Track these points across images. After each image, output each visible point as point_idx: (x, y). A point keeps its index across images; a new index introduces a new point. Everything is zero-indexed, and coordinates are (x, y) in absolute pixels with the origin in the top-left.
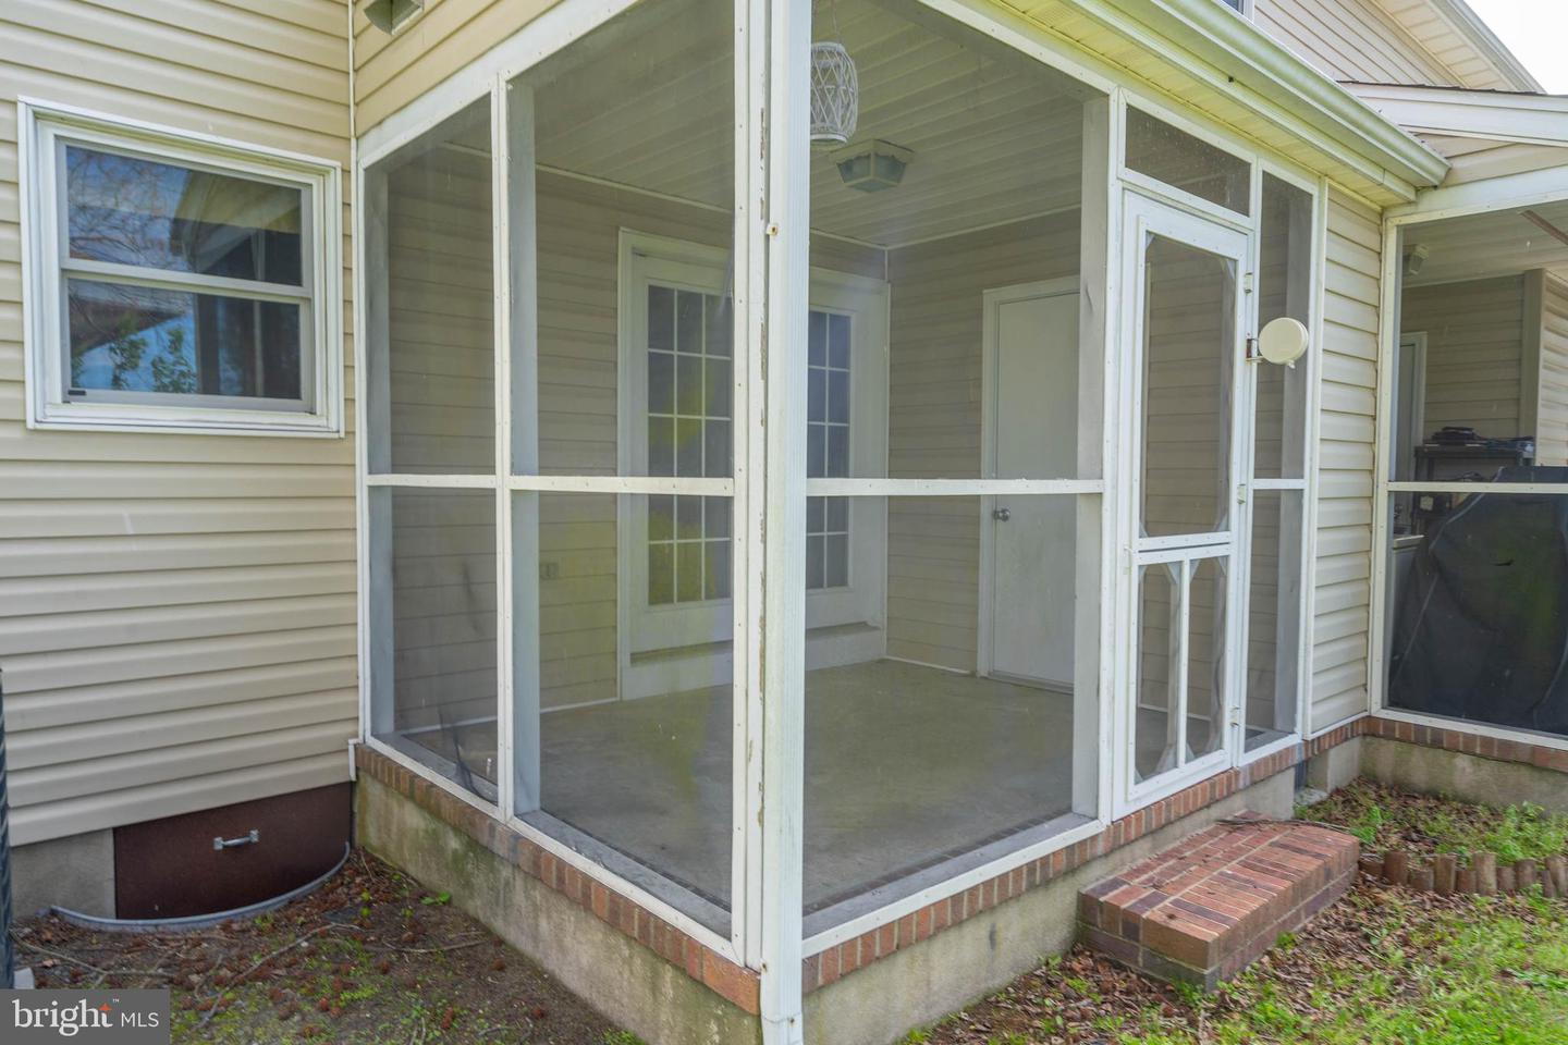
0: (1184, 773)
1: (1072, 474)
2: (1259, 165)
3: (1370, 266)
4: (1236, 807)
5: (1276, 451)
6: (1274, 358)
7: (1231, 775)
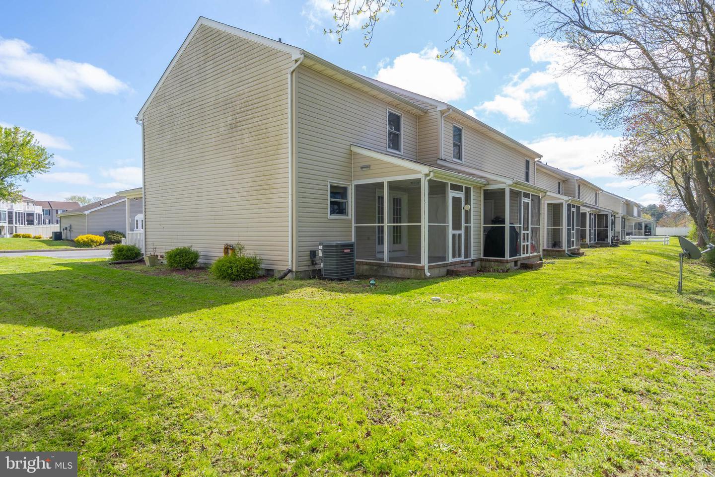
0: (457, 259)
1: (445, 223)
2: (464, 186)
3: (480, 192)
4: (463, 265)
5: (467, 221)
6: (466, 209)
7: (463, 261)
